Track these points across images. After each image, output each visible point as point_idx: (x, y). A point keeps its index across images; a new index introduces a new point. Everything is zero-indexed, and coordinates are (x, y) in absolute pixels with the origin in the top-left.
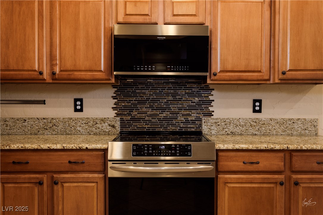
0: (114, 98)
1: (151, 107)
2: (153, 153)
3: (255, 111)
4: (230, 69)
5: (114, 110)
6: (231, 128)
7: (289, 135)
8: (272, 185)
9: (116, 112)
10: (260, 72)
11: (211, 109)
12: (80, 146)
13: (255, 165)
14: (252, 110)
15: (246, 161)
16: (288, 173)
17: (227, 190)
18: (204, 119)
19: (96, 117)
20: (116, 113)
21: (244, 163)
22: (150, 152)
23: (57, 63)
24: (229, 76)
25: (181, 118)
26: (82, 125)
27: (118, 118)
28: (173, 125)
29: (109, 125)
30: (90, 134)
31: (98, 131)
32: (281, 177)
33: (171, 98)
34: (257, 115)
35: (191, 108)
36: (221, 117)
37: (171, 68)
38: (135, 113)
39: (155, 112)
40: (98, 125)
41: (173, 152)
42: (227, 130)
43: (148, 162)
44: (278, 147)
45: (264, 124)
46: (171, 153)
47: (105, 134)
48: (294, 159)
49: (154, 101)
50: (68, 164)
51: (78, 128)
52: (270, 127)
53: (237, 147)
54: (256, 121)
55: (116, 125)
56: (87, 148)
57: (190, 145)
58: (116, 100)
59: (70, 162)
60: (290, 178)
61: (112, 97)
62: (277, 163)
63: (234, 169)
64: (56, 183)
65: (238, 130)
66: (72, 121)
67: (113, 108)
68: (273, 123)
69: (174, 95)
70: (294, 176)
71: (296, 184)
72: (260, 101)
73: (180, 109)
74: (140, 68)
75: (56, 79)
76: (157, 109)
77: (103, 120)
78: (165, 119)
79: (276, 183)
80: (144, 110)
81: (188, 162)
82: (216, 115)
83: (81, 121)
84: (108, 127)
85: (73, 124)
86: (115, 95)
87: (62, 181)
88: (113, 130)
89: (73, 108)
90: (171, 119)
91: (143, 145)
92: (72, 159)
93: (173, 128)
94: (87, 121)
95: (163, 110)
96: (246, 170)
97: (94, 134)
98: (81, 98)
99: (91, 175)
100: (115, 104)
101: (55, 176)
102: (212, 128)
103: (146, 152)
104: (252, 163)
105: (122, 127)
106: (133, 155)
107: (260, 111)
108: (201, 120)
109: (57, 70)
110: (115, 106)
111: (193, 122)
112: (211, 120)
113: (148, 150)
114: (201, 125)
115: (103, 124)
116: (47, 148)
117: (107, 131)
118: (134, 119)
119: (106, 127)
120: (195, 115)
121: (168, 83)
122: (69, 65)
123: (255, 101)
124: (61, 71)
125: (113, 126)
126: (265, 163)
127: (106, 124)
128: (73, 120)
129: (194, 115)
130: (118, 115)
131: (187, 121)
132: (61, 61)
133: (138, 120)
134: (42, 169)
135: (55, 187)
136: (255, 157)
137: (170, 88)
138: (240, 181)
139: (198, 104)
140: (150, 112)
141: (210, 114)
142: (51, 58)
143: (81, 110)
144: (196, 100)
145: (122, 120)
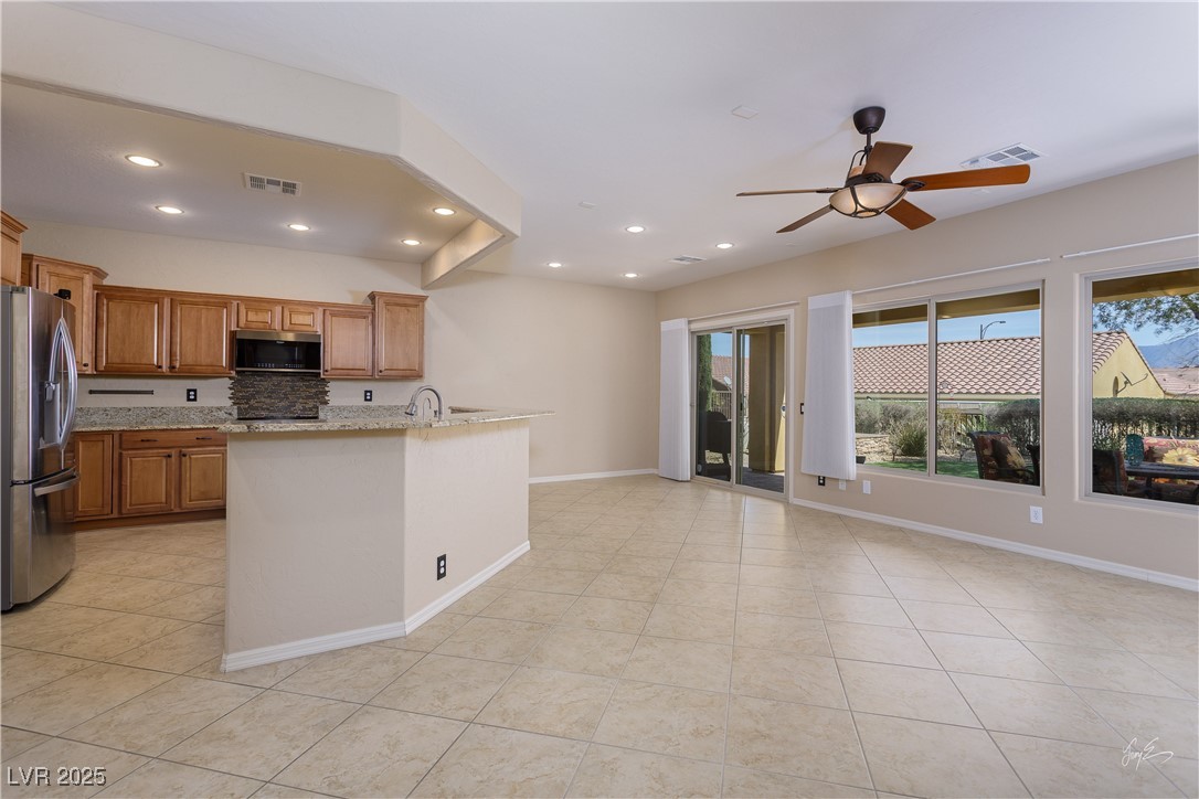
0: (231, 389)
3: (366, 400)
4: (339, 366)
5: (230, 400)
9: (233, 401)
10: (368, 370)
11: (327, 398)
14: (363, 399)
18: (321, 407)
19: (211, 406)
20: (233, 403)
23: (177, 361)
24: (339, 372)
25: (299, 406)
26: (196, 413)
27: (236, 407)
29: (226, 413)
30: (205, 421)
31: (213, 418)
33: (289, 389)
34: (369, 404)
35: (308, 397)
36: (336, 405)
37: (289, 366)
38: (252, 402)
40: (213, 413)
42: (341, 415)
45: (375, 410)
50: (196, 441)
51: (192, 416)
52: (379, 413)
54: (367, 408)
55: (233, 413)
58: (233, 391)
59: (197, 439)
61: (229, 388)
64: (185, 455)
65: (351, 415)
66: (184, 408)
67: (229, 398)
68: (379, 409)
69: (292, 387)
72: (370, 392)
73: (298, 398)
74: (261, 365)
76: (276, 398)
77: (219, 409)
78: (284, 407)
82: (331, 404)
83: (195, 410)
84: (225, 415)
85: (186, 412)
86: (231, 386)
87: (190, 454)
88: (231, 417)
89: (185, 398)
90: (290, 407)
92: (200, 437)
94: (202, 409)
95: (281, 399)
98: (195, 388)
99: (217, 448)
100: (232, 394)
101: (183, 450)
102: (328, 414)
105: (239, 414)
107: (370, 400)
108: (317, 408)
109: (177, 365)
110: (232, 396)
111: (311, 409)
112: (327, 407)
114: (317, 412)
115: (219, 412)
117: (224, 418)
118: (251, 407)
119: (222, 415)
121: (286, 377)
122: (189, 362)
123: (366, 392)
124: (182, 365)
125: (230, 414)
127: (223, 412)
129: (311, 404)
130: (235, 404)
131: (305, 409)
132: (181, 358)
133: (256, 409)
134: (170, 445)
135: (183, 458)
139: (316, 394)
140: (268, 401)
141: (326, 403)
142: (172, 354)
143: (195, 400)
144: (314, 391)
145: (239, 408)
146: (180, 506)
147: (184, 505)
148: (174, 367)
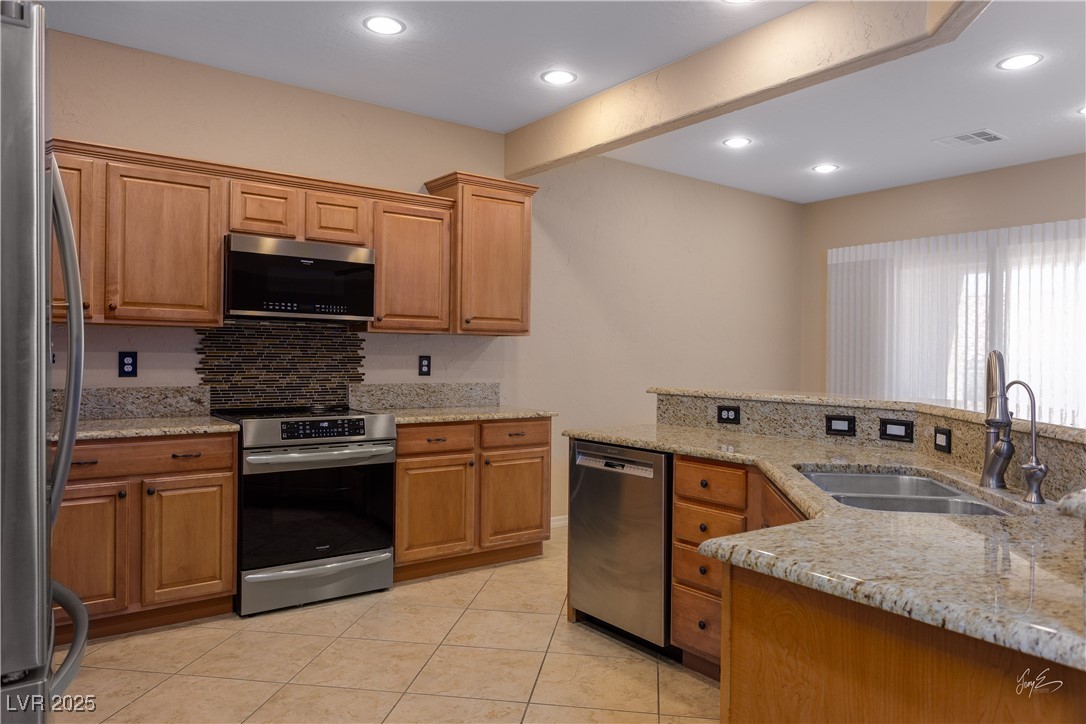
0: (199, 351)
1: (266, 367)
2: (312, 433)
3: (421, 373)
4: (399, 312)
5: (198, 373)
6: (390, 399)
7: (465, 406)
8: (461, 468)
9: (203, 376)
10: (437, 318)
11: (361, 370)
12: (194, 428)
13: (442, 443)
14: (417, 371)
15: (431, 438)
16: (478, 451)
17: (407, 480)
18: (351, 386)
19: (165, 385)
20: (202, 379)
21: (429, 441)
22: (308, 431)
23: (117, 289)
24: (398, 322)
25: (314, 385)
26: (137, 401)
27: (208, 387)
28: (302, 397)
29: (192, 400)
30: (153, 417)
31: (168, 410)
32: (471, 456)
33: (299, 353)
34: (425, 379)
35: (331, 368)
36: (377, 383)
37: (321, 308)
38: (237, 378)
39: (271, 376)
40: (169, 401)
41: (340, 430)
42: (384, 402)
43: (303, 447)
44: (467, 418)
45: (435, 391)
46: (337, 432)
47: (182, 416)
48: (485, 431)
49: (271, 357)
50: (172, 460)
51: (130, 407)
52: (443, 397)
53: (421, 419)
54: (425, 388)
55: (204, 399)
56: (205, 432)
57: (363, 420)
58: (203, 356)
59: (174, 456)
60: (480, 456)
61: (196, 349)
62: (466, 438)
63: (417, 450)
64: (150, 493)
65: (399, 402)
66: (115, 393)
67: (196, 369)
68: (445, 390)
69: (304, 349)
70: (486, 454)
71: (487, 463)
72: (428, 358)
73: (313, 370)
74: (274, 305)
75: (115, 318)
76: (277, 370)
77: (179, 391)
78: (289, 386)
79: (465, 464)
80: (254, 372)
81: (360, 443)
82: (368, 379)
83: (134, 393)
84: (189, 404)
85: (119, 399)
86: (200, 346)
87: (160, 488)
88: (199, 408)
89: (117, 371)
90: (299, 387)
91: (297, 423)
92: (179, 452)
93: (303, 401)
94: (147, 394)
95: (286, 371)
96: (431, 450)
97: (162, 416)
98: (134, 351)
99: (210, 475)
100: (201, 363)
101: (146, 480)
102: (363, 399)
103: (301, 432)
104: (438, 440)
105: (213, 401)
106: (283, 438)
107: (428, 373)
108: (345, 388)
109: (116, 300)
110: (201, 366)
111: (334, 391)
112: (361, 387)
113: (304, 429)
114: (345, 396)
115: (179, 398)
116: (135, 435)
117: (187, 409)
118: (235, 388)
119: (184, 403)
120: (337, 380)
121: (294, 329)
122: (141, 292)
123: (422, 358)
124: (125, 303)
125: (199, 402)
126: (453, 439)
127: (186, 398)
128: (119, 392)
129: (335, 380)
130: (206, 381)
131: (325, 391)
132: (124, 287)
133: (244, 390)
134: (122, 471)
135: (148, 500)
136: (440, 432)
137: (297, 337)
138: (424, 465)
139: (342, 362)
140: (263, 375)
141: (359, 378)
142: (106, 278)
143: (134, 373)
144: (338, 357)
145: (213, 391)
146: (141, 600)
147: (148, 597)
148: (112, 308)
